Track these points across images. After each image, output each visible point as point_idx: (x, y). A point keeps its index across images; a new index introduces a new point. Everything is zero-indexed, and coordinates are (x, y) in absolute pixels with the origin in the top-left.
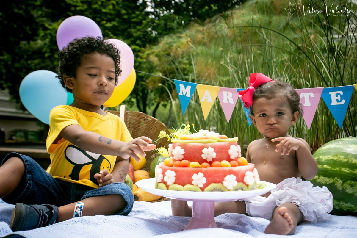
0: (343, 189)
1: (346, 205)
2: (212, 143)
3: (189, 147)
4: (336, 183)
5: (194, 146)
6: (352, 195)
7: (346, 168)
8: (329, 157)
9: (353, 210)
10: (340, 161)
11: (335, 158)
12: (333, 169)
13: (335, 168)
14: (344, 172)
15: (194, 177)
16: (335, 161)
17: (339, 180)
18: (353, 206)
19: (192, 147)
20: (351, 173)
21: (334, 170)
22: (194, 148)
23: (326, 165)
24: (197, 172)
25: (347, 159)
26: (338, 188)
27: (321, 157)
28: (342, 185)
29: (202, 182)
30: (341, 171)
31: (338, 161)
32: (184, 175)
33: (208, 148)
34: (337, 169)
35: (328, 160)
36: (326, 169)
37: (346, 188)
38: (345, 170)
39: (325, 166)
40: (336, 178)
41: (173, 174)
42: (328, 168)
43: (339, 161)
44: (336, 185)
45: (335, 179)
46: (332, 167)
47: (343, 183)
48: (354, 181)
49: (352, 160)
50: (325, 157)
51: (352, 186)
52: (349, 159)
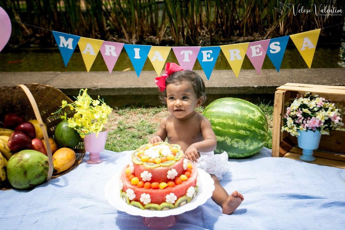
0: (231, 144)
1: (233, 154)
2: (173, 165)
3: (156, 171)
4: (226, 141)
5: (160, 170)
6: (238, 148)
7: (233, 129)
8: (220, 120)
9: (237, 156)
10: (229, 123)
11: (225, 121)
12: (224, 130)
13: (225, 129)
14: (232, 133)
15: (168, 197)
16: (224, 123)
17: (229, 138)
18: (237, 154)
19: (158, 171)
20: (237, 133)
22: (160, 171)
23: (218, 126)
24: (169, 193)
25: (233, 122)
26: (228, 144)
27: (213, 119)
28: (231, 142)
29: (173, 200)
30: (229, 132)
31: (227, 124)
32: (158, 196)
33: (171, 170)
34: (227, 130)
35: (219, 123)
36: (218, 130)
37: (234, 144)
38: (233, 131)
39: (217, 128)
40: (226, 137)
41: (148, 196)
42: (220, 129)
44: (227, 142)
45: (225, 138)
46: (223, 128)
47: (232, 140)
48: (239, 139)
49: (237, 123)
50: (216, 120)
51: (237, 142)
52: (234, 122)
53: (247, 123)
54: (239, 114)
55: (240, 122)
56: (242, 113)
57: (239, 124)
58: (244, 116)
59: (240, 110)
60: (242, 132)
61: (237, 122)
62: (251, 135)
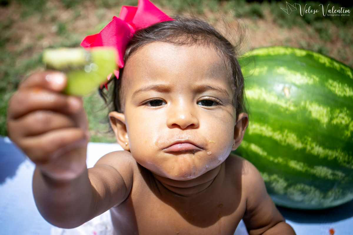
0: (286, 194)
8: (264, 128)
11: (277, 136)
12: (271, 159)
13: (275, 157)
14: (294, 169)
16: (276, 142)
17: (281, 180)
21: (273, 162)
23: (256, 144)
25: (302, 143)
28: (286, 188)
30: (286, 166)
31: (283, 144)
34: (280, 160)
36: (256, 155)
37: (292, 194)
38: (296, 165)
40: (275, 177)
42: (261, 153)
43: (286, 144)
44: (274, 188)
45: (272, 177)
46: (269, 154)
47: (289, 186)
48: (310, 185)
49: (312, 148)
51: (304, 192)
52: (306, 144)
53: (344, 149)
54: (325, 120)
55: (322, 144)
56: (331, 119)
57: (318, 150)
58: (337, 127)
59: (329, 109)
60: (322, 171)
61: (314, 145)
62: (346, 179)
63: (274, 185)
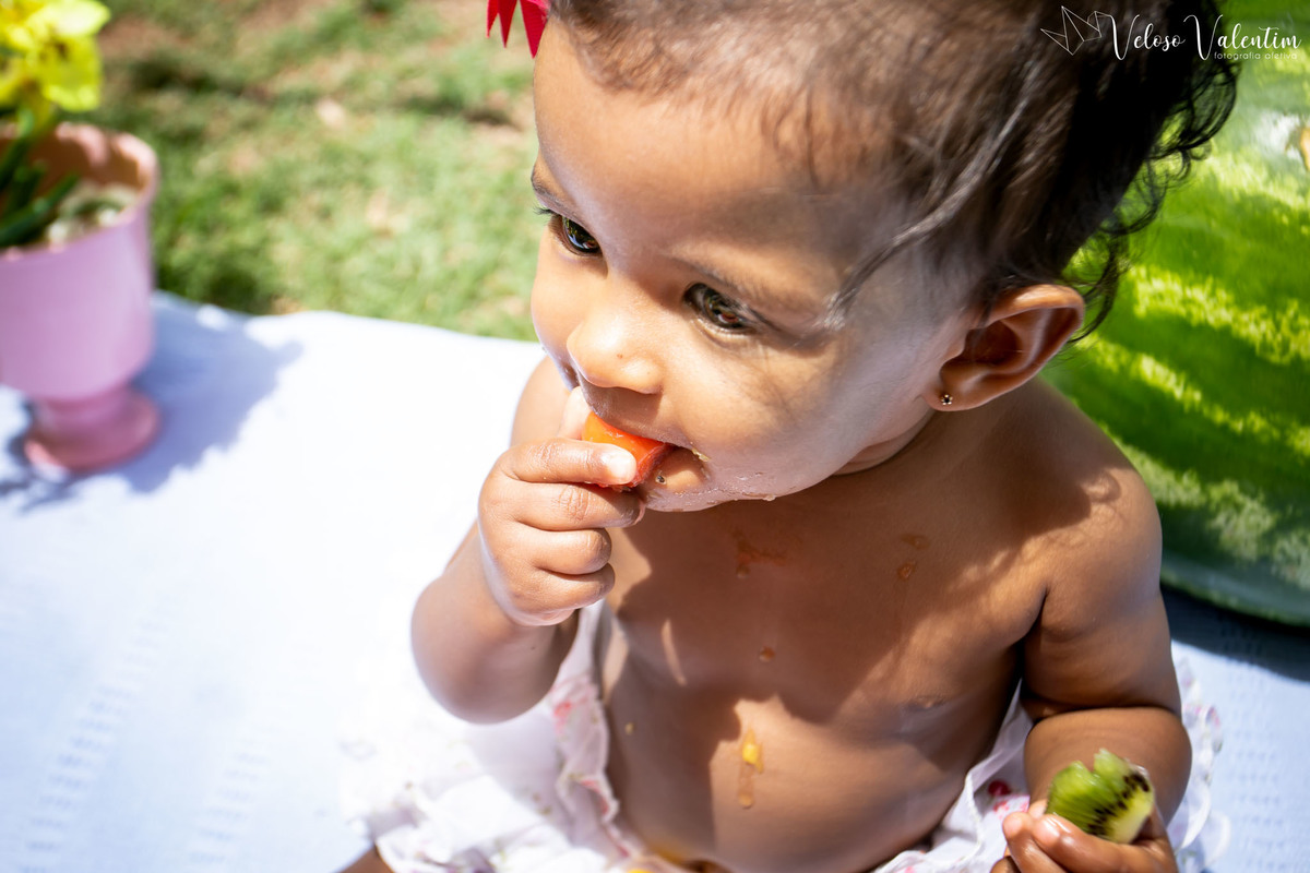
4: (1222, 516)
8: (1198, 294)
11: (1254, 327)
12: (1220, 416)
13: (1234, 410)
16: (1245, 349)
17: (1252, 503)
21: (1225, 428)
23: (1158, 358)
28: (1269, 537)
31: (1275, 358)
34: (1258, 422)
36: (1158, 401)
37: (1295, 561)
39: (1152, 371)
40: (1229, 487)
42: (1178, 393)
43: (1286, 360)
45: (1216, 492)
46: (1211, 396)
50: (1158, 284)
63: (1220, 520)
